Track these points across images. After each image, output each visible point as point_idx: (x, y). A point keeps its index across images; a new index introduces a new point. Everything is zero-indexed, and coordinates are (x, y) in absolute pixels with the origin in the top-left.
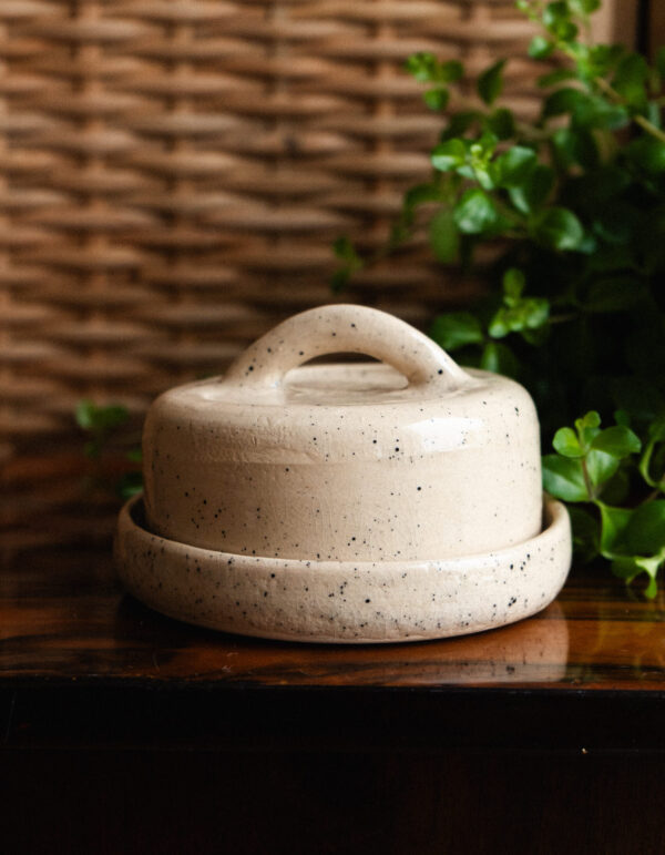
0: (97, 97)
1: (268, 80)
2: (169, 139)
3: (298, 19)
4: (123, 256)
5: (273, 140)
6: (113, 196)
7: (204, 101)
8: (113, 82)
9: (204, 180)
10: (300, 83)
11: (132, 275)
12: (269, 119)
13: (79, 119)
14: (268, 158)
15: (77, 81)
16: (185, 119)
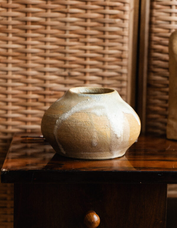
0: (30, 64)
1: (65, 61)
2: (45, 73)
3: (70, 49)
4: (35, 96)
5: (66, 73)
6: (33, 84)
7: (52, 65)
8: (33, 61)
9: (51, 81)
10: (71, 62)
11: (37, 100)
12: (65, 69)
13: (27, 68)
14: (65, 77)
15: (26, 61)
16: (48, 69)
